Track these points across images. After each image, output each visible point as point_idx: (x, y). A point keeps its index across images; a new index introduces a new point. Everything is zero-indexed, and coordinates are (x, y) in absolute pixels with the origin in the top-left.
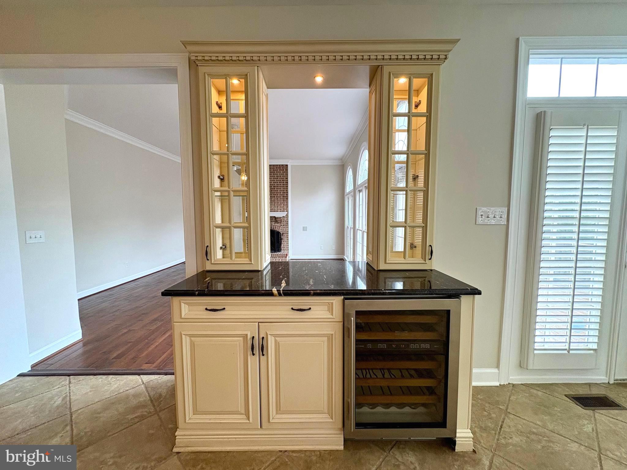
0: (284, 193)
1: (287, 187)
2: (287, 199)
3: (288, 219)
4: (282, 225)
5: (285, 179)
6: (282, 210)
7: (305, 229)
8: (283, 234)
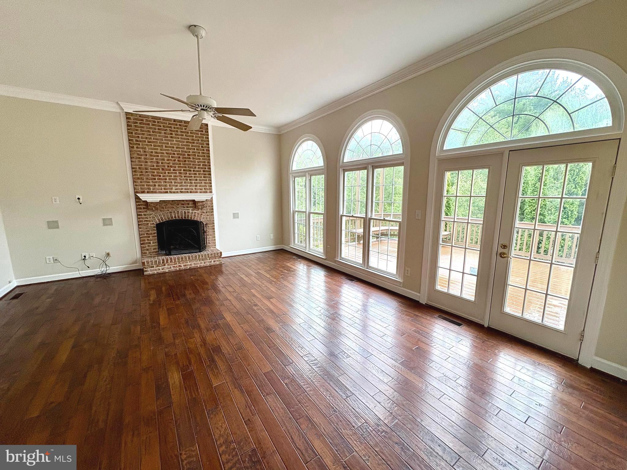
0: (206, 165)
1: (209, 157)
2: (210, 174)
3: (212, 203)
4: (205, 211)
5: (205, 145)
6: (204, 190)
7: (236, 216)
8: (206, 224)
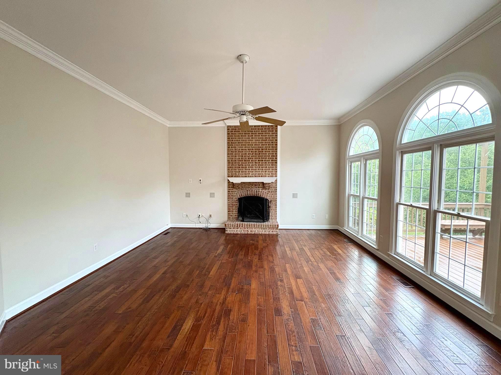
0: (274, 156)
1: (277, 149)
2: (276, 163)
3: (276, 185)
4: (271, 191)
5: (274, 141)
6: (271, 175)
7: (295, 196)
8: (271, 201)
